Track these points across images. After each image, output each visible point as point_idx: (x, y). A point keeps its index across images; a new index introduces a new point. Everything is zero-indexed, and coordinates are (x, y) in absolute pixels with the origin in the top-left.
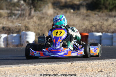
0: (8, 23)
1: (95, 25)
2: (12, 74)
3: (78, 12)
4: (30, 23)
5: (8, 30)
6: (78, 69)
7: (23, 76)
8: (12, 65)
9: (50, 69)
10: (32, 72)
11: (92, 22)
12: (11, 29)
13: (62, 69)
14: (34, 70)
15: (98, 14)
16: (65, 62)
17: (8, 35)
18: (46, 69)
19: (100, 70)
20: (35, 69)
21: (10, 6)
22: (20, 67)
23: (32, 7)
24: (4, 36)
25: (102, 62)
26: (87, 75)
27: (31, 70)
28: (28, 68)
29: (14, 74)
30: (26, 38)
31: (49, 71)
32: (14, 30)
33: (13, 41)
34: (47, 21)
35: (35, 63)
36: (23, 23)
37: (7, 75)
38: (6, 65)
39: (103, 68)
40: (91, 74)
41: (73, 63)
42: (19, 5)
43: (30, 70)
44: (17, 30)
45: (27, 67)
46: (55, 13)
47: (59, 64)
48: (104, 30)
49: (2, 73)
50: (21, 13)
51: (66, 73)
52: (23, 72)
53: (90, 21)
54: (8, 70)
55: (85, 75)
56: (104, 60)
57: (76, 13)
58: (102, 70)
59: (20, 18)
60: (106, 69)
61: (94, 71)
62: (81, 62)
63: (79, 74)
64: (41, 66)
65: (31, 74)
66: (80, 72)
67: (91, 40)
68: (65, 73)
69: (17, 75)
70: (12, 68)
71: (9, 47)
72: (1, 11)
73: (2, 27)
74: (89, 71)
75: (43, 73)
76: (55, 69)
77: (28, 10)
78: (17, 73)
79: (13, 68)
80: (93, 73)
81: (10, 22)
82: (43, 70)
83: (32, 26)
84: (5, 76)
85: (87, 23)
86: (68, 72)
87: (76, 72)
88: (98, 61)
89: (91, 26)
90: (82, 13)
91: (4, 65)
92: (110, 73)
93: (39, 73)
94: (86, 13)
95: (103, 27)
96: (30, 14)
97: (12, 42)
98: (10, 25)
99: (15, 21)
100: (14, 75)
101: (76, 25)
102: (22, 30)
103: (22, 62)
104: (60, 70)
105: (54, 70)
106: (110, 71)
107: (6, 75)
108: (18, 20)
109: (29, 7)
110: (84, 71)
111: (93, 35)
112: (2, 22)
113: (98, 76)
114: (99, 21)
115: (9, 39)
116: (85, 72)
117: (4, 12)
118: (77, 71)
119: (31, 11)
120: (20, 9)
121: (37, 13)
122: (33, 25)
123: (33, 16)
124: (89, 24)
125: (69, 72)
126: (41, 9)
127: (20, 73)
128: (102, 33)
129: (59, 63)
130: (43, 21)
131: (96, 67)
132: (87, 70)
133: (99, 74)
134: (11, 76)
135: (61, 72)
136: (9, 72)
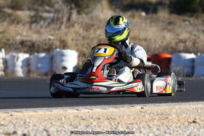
0: (30, 33)
1: (184, 41)
2: (37, 124)
3: (155, 16)
4: (70, 34)
5: (30, 47)
6: (154, 118)
8: (37, 109)
9: (104, 117)
11: (177, 35)
12: (36, 45)
13: (125, 118)
14: (75, 118)
15: (189, 21)
16: (130, 104)
17: (30, 55)
18: (97, 116)
19: (191, 120)
20: (78, 117)
21: (34, 3)
22: (51, 111)
23: (73, 6)
24: (23, 56)
25: (195, 106)
26: (169, 129)
27: (71, 118)
28: (65, 115)
29: (40, 124)
30: (62, 61)
31: (101, 119)
32: (40, 46)
33: (40, 65)
34: (99, 32)
35: (78, 105)
36: (57, 35)
37: (29, 125)
38: (27, 108)
39: (197, 117)
40: (177, 126)
41: (144, 107)
42: (51, 2)
43: (69, 118)
44: (46, 47)
45: (63, 112)
47: (119, 109)
48: (199, 49)
49: (20, 122)
50: (54, 17)
51: (133, 124)
52: (57, 121)
53: (174, 32)
54: (31, 117)
55: (166, 128)
56: (199, 102)
58: (195, 119)
59: (52, 26)
60: (202, 119)
61: (182, 121)
62: (159, 106)
63: (156, 127)
64: (88, 110)
65: (71, 125)
66: (156, 124)
67: (177, 66)
68: (130, 124)
69: (45, 127)
70: (37, 113)
71: (31, 76)
72: (19, 13)
73: (20, 41)
74: (172, 122)
75: (92, 123)
76: (113, 117)
77: (65, 12)
78: (46, 123)
79: (39, 113)
80: (179, 125)
81: (35, 33)
82: (92, 118)
83: (72, 39)
84: (25, 128)
85: (169, 36)
86: (136, 123)
87: (149, 123)
88: (188, 103)
89: (177, 41)
90: (161, 19)
91: (23, 108)
93: (85, 123)
94: (169, 19)
95: (198, 43)
96: (69, 19)
97: (38, 68)
98: (35, 37)
99: (43, 30)
100: (41, 126)
101: (150, 39)
102: (54, 47)
103: (56, 104)
104: (121, 119)
105: (111, 118)
108: (48, 30)
109: (67, 7)
110: (163, 121)
111: (180, 58)
112: (20, 32)
113: (188, 130)
114: (190, 33)
115: (32, 61)
116: (165, 123)
117: (24, 14)
118: (151, 122)
119: (70, 14)
120: (52, 10)
121: (82, 17)
122: (75, 39)
123: (75, 23)
124: (173, 37)
125: (138, 123)
126: (90, 9)
127: (51, 123)
128: (196, 54)
129: (120, 106)
130: (92, 31)
131: (184, 115)
132: (169, 120)
133: (189, 126)
134: (35, 128)
135: (123, 122)
136: (32, 121)
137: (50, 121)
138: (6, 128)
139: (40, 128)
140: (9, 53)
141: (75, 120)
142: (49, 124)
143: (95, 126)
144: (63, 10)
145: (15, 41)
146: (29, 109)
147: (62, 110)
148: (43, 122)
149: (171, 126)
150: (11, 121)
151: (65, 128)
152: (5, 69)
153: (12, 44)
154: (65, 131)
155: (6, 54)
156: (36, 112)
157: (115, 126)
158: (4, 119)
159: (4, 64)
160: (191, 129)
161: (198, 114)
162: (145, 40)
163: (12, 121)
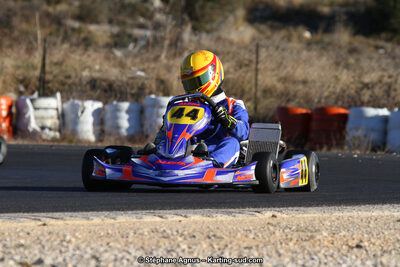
0: (106, 66)
1: (370, 85)
2: (83, 246)
3: (327, 38)
5: (105, 91)
6: (289, 236)
7: (116, 252)
8: (90, 213)
9: (203, 234)
10: (146, 243)
12: (115, 87)
13: (239, 235)
14: (153, 235)
15: (382, 48)
16: (255, 207)
18: (191, 231)
19: (353, 243)
20: (157, 232)
21: (119, 12)
22: (114, 218)
23: (186, 17)
25: (369, 214)
26: (313, 259)
27: (146, 233)
29: (89, 244)
31: (197, 237)
32: (123, 89)
35: (164, 206)
36: (153, 69)
37: (67, 247)
38: (75, 211)
39: (366, 236)
40: (327, 253)
41: (278, 214)
42: (147, 9)
43: (142, 234)
44: (133, 91)
45: (135, 220)
46: (253, 39)
47: (234, 216)
48: (396, 101)
49: (55, 240)
51: (250, 248)
52: (120, 239)
53: (354, 71)
54: (75, 230)
55: (307, 257)
57: (317, 43)
58: (361, 241)
60: (373, 240)
61: (338, 244)
62: (305, 212)
63: (290, 254)
65: (142, 248)
66: (292, 248)
67: (357, 129)
68: (246, 248)
69: (97, 251)
70: (90, 222)
72: (93, 28)
73: (87, 79)
74: (320, 245)
75: (179, 246)
76: (218, 234)
78: (99, 242)
79: (93, 222)
80: (331, 251)
81: (114, 66)
82: (182, 235)
84: (61, 252)
85: (345, 77)
86: (257, 246)
87: (279, 246)
88: (356, 208)
90: (336, 43)
91: (67, 211)
92: (385, 255)
93: (167, 244)
94: (350, 43)
95: (395, 90)
98: (114, 74)
99: (129, 62)
100: (88, 250)
101: (314, 81)
102: (147, 91)
103: (126, 204)
104: (232, 238)
105: (214, 236)
106: (385, 248)
107: (63, 249)
108: (138, 60)
110: (305, 243)
111: (362, 115)
112: (90, 63)
113: (345, 262)
116: (307, 248)
117: (101, 31)
120: (149, 24)
124: (352, 80)
125: (261, 246)
126: (214, 25)
127: (108, 244)
128: (390, 109)
129: (237, 210)
131: (343, 233)
132: (315, 242)
133: (349, 255)
134: (78, 252)
135: (234, 244)
136: (76, 238)
137: (106, 240)
138: (26, 252)
139: (86, 252)
140: (68, 99)
141: (150, 238)
142: (104, 245)
143: (183, 251)
144: (165, 27)
145: (80, 80)
146: (76, 214)
147: (134, 216)
148: (95, 242)
149: (316, 254)
150: (38, 239)
151: (130, 253)
152: (61, 128)
153: (74, 84)
154: (128, 260)
155: (63, 102)
156: (88, 219)
157: (219, 253)
158: (28, 234)
159: (59, 118)
160: (351, 259)
161: (369, 229)
162: (305, 82)
163: (41, 238)
